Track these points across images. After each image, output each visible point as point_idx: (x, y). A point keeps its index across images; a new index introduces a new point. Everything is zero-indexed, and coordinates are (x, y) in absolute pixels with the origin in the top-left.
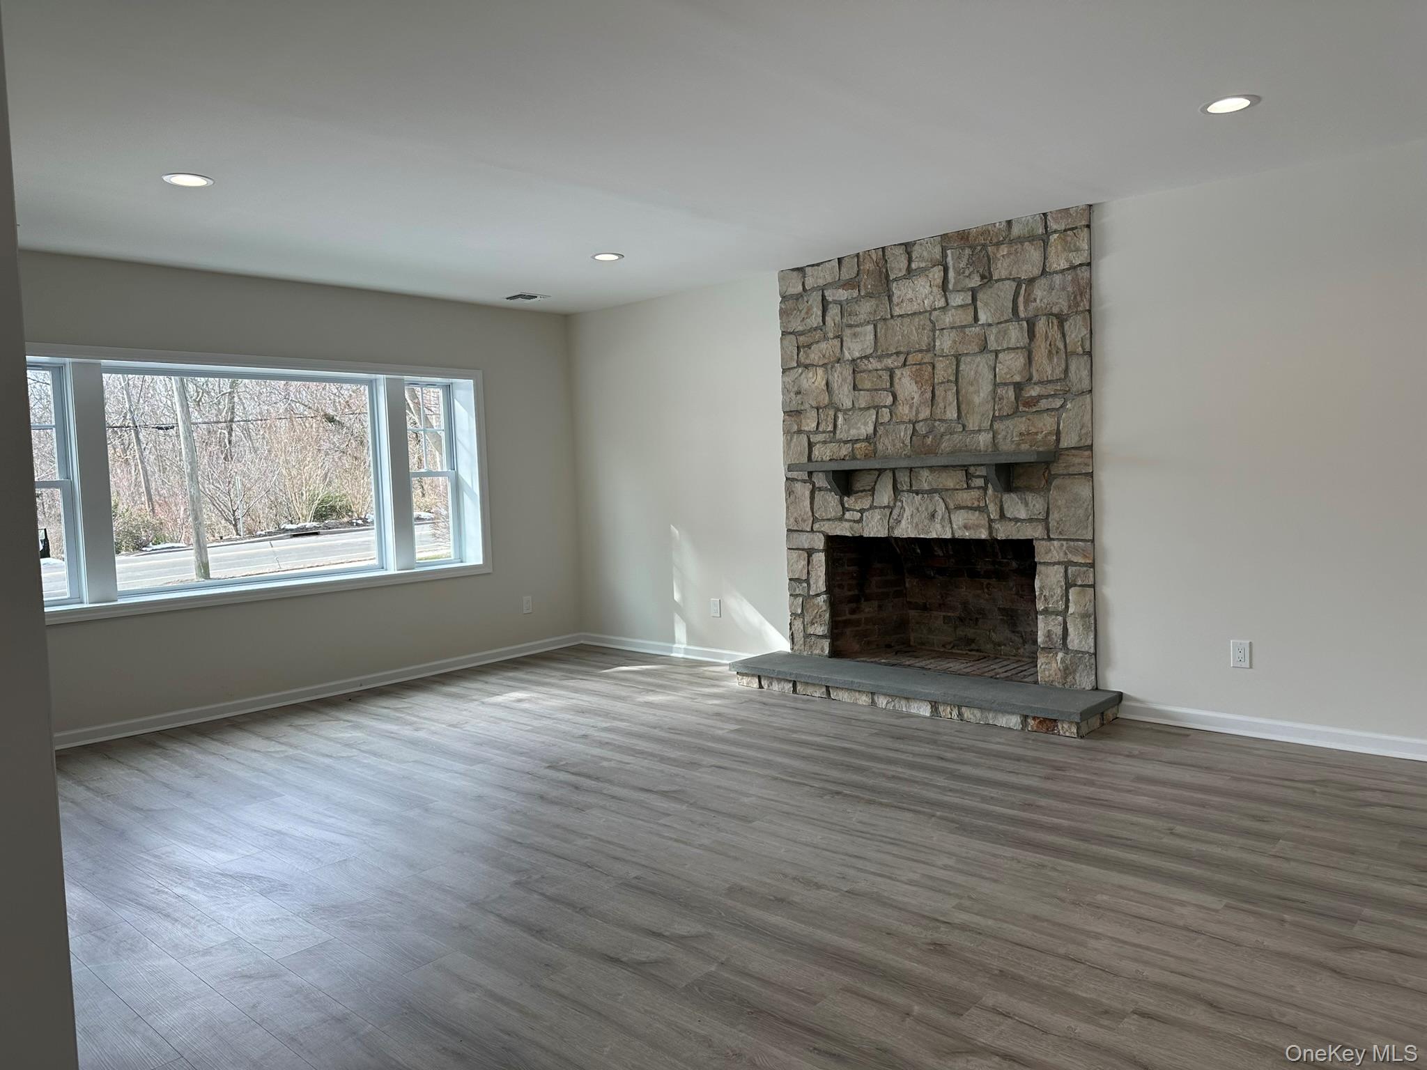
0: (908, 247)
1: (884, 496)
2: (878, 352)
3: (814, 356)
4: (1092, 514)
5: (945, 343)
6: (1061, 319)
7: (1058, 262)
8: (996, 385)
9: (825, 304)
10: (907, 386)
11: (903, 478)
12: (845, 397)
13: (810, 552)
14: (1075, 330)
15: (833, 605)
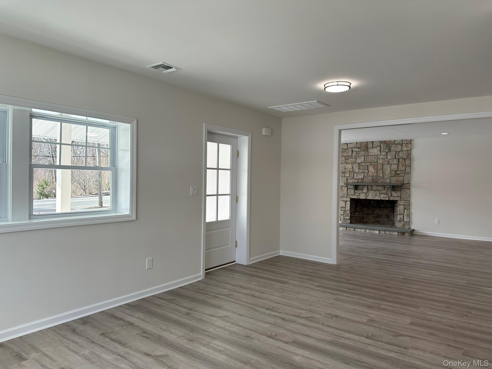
0: (373, 142)
1: (365, 190)
2: (365, 162)
3: (349, 161)
4: (409, 196)
5: (380, 161)
6: (405, 159)
7: (405, 149)
8: (391, 170)
9: (352, 151)
10: (371, 169)
11: (370, 187)
12: (356, 170)
13: (346, 202)
14: (407, 162)
15: (351, 212)
